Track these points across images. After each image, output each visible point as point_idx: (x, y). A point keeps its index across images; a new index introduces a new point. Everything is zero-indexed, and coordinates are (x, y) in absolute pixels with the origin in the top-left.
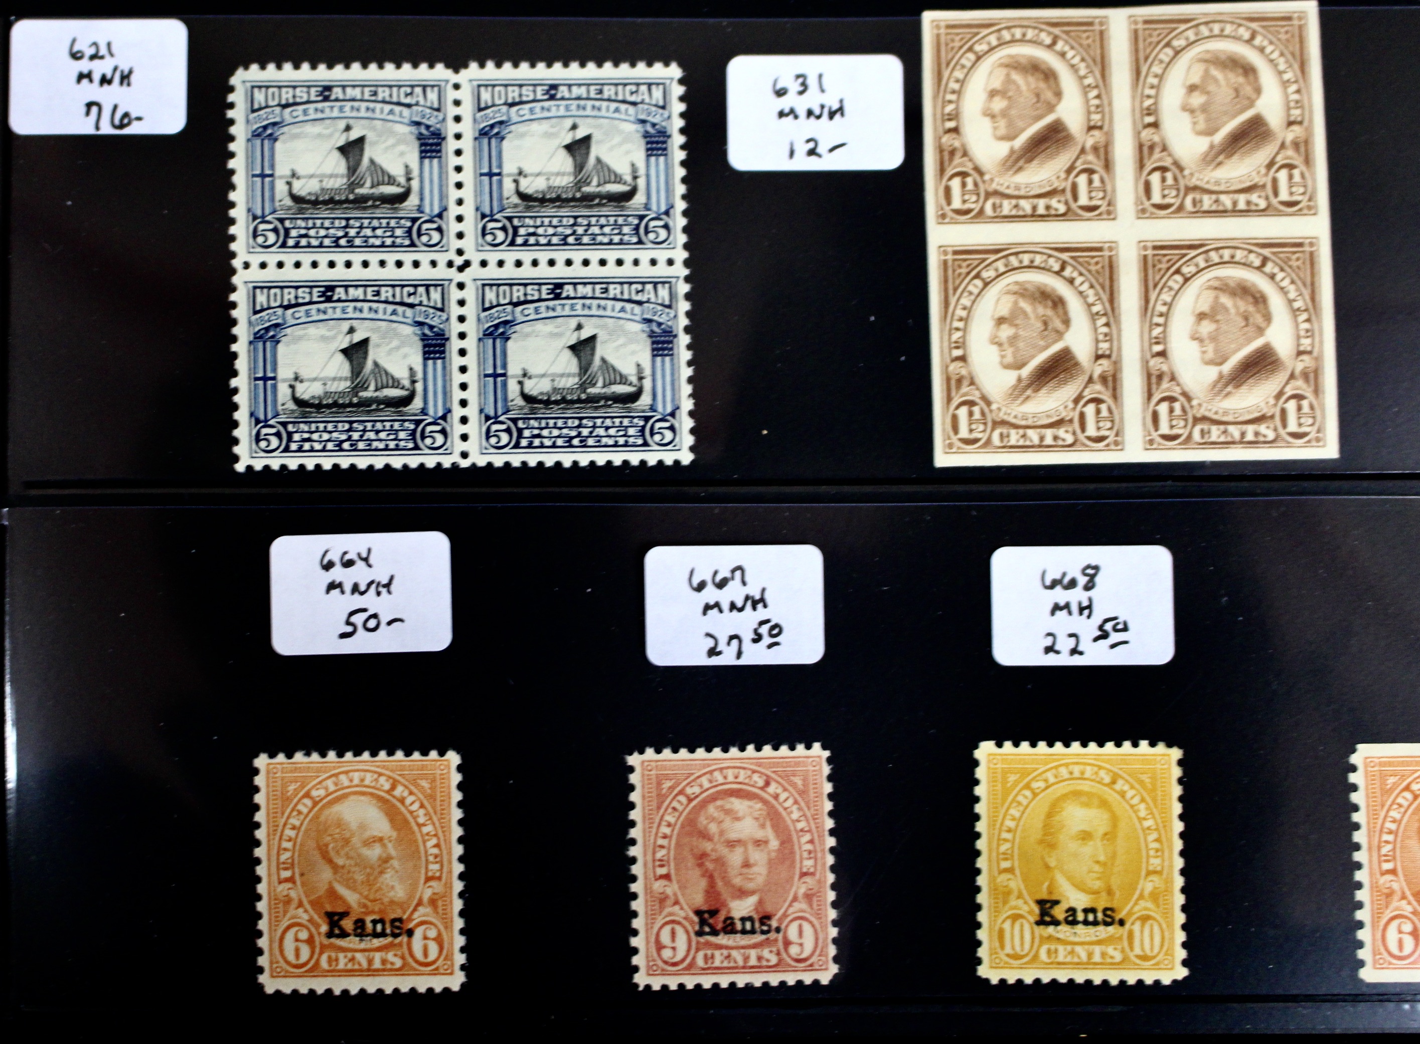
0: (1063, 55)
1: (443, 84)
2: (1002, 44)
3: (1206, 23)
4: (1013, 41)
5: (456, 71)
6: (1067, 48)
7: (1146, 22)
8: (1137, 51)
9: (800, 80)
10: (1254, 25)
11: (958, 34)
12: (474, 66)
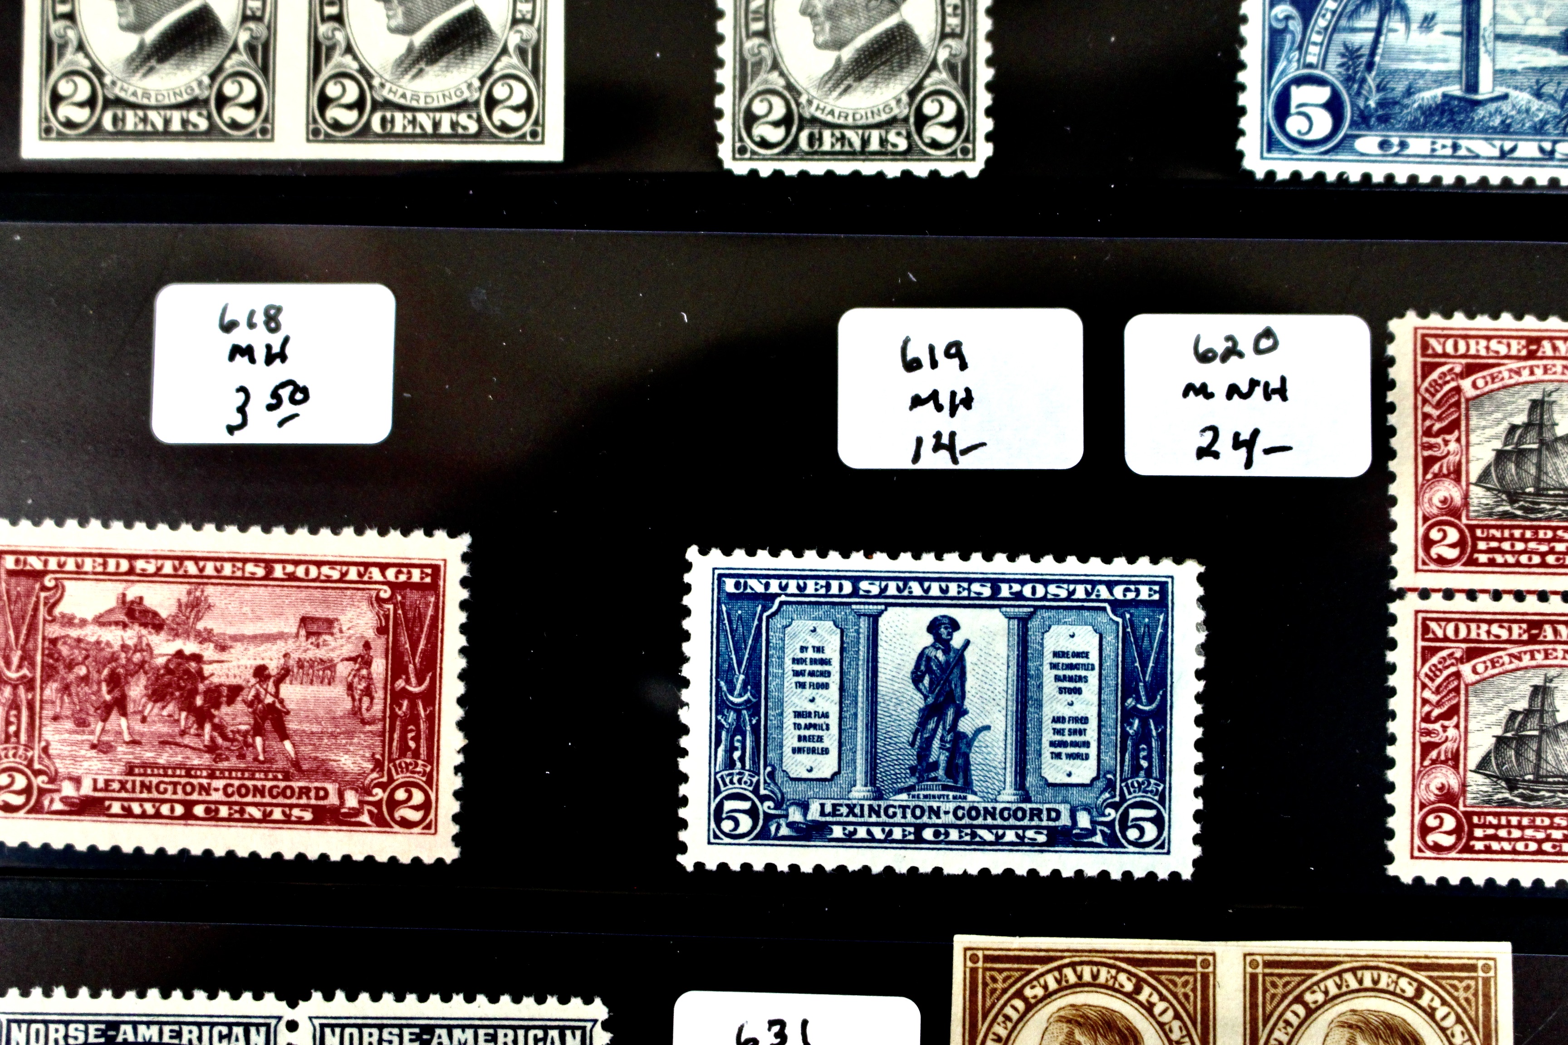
0: (1149, 1008)
1: (273, 1022)
2: (1064, 987)
3: (1353, 970)
4: (1080, 984)
5: (293, 1005)
6: (1155, 998)
7: (1267, 964)
8: (1254, 1006)
9: (776, 1029)
10: (1421, 976)
11: (1001, 971)
12: (317, 996)
